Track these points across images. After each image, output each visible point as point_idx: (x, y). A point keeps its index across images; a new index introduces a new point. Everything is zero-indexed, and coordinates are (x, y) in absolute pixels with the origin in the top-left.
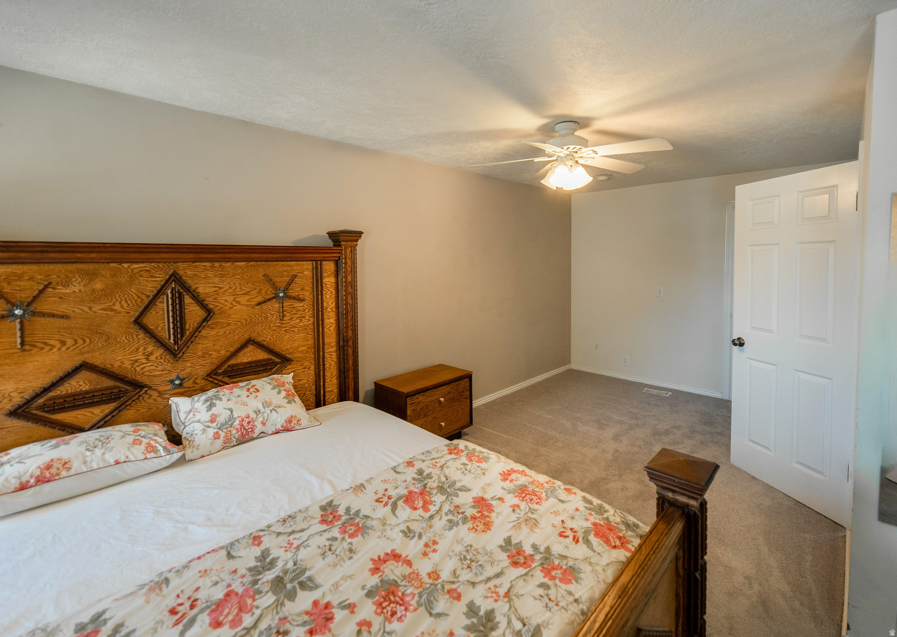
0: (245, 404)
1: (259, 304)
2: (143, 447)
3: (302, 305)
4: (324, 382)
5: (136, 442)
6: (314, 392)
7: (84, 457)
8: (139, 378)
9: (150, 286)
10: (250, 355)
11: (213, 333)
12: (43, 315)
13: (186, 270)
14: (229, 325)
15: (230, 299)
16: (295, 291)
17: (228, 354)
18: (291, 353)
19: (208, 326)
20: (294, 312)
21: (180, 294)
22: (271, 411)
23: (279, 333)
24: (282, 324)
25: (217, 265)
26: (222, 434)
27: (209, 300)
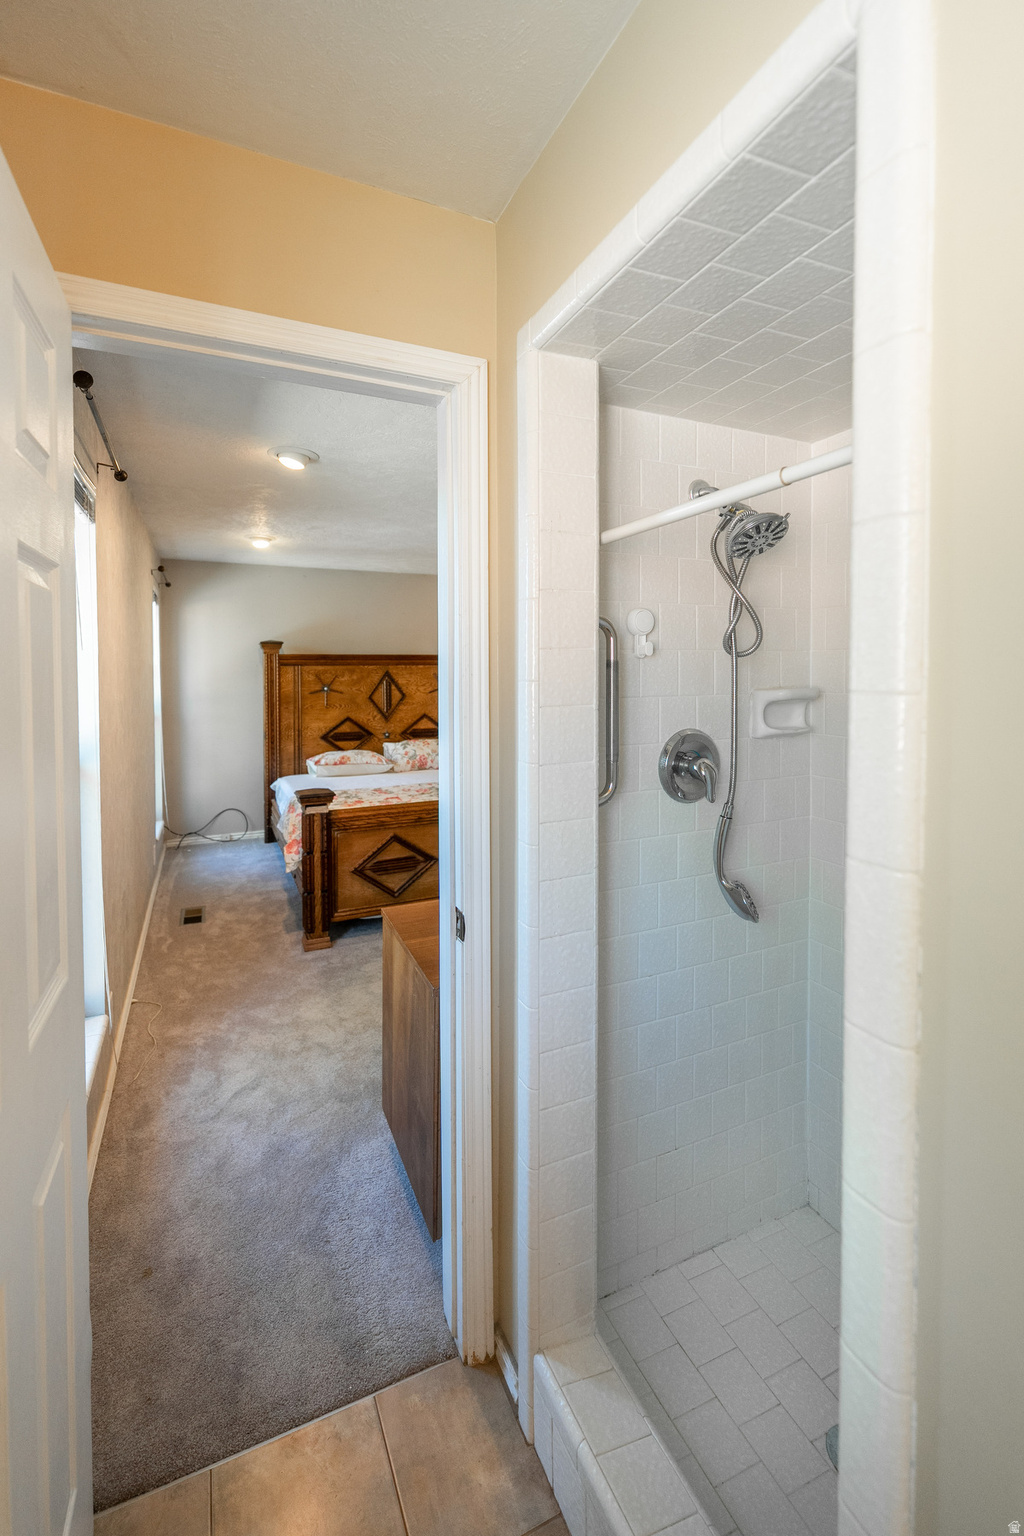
0: (422, 749)
1: (429, 692)
7: (355, 758)
8: (370, 729)
9: (376, 678)
10: (425, 724)
11: (406, 708)
12: (334, 691)
13: (393, 670)
14: (414, 704)
15: (415, 688)
17: (412, 722)
19: (403, 704)
21: (390, 684)
25: (408, 667)
26: (411, 762)
27: (404, 689)
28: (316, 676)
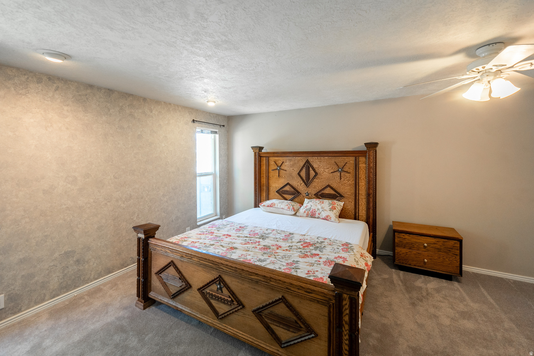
0: (316, 206)
1: (332, 173)
2: (288, 207)
3: (349, 175)
4: (358, 210)
5: (287, 205)
6: (354, 214)
7: (278, 204)
8: (298, 190)
9: (302, 164)
10: (328, 191)
11: (317, 181)
12: (282, 169)
13: (311, 159)
14: (322, 179)
15: (323, 170)
16: (346, 169)
17: (321, 189)
18: (343, 194)
19: (316, 178)
20: (345, 177)
21: (308, 166)
22: (322, 211)
23: (339, 185)
24: (340, 181)
25: (319, 158)
26: (306, 212)
27: (316, 170)
28: (275, 162)
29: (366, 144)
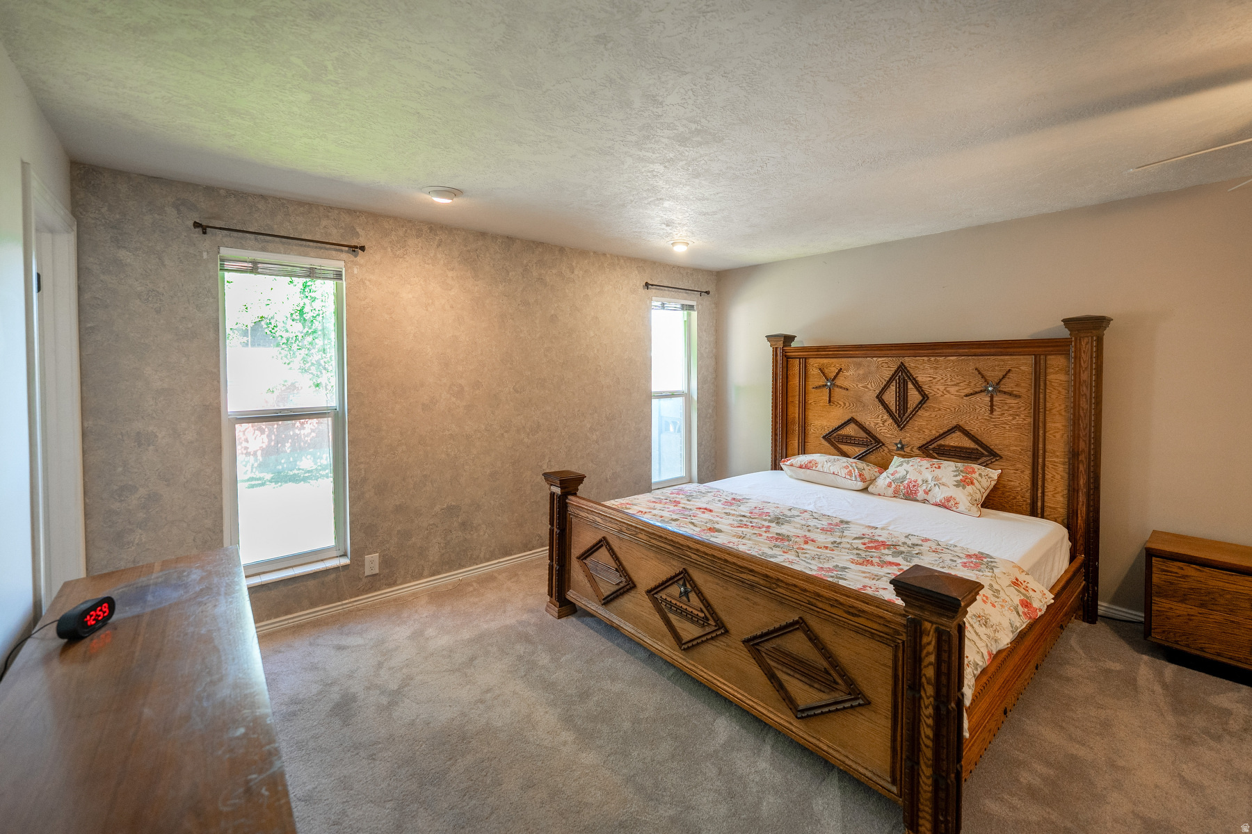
0: (920, 473)
1: (966, 396)
2: (847, 471)
3: (1016, 402)
4: (1043, 493)
5: (847, 467)
6: (1029, 501)
7: (824, 464)
8: (878, 435)
9: (887, 374)
10: (956, 440)
11: (927, 414)
12: (838, 386)
13: (910, 362)
14: (940, 410)
15: (942, 388)
16: (1008, 385)
17: (938, 434)
18: (1000, 450)
19: (923, 408)
20: (1006, 408)
21: (904, 380)
22: (935, 485)
23: (987, 427)
24: (991, 418)
25: (932, 359)
26: (893, 486)
27: (925, 387)
28: (820, 369)
29: (1067, 322)
